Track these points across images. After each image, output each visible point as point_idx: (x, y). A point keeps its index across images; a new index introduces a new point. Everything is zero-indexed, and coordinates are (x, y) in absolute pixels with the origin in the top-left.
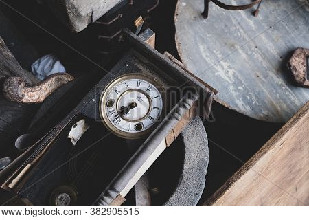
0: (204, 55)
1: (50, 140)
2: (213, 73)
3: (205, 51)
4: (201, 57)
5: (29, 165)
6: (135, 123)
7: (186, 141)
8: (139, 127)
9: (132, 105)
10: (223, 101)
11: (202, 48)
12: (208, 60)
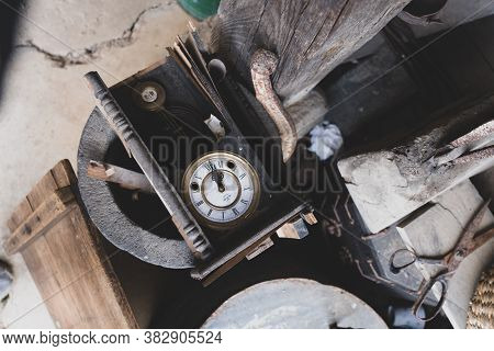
0: (283, 308)
1: (210, 93)
2: (258, 313)
3: (287, 311)
4: (282, 305)
5: (190, 66)
6: (200, 184)
7: (173, 242)
8: (195, 186)
9: (221, 187)
10: (221, 312)
11: (293, 309)
12: (276, 312)
